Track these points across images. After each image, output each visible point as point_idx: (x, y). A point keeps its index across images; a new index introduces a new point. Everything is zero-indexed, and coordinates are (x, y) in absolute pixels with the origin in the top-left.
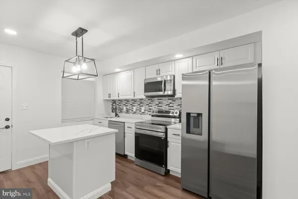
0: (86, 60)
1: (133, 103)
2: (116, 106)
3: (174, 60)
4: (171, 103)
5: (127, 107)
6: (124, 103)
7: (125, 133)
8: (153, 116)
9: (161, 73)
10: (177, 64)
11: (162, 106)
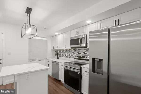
0: (31, 26)
1: (66, 52)
2: (58, 53)
3: (87, 25)
4: (85, 51)
5: (63, 54)
6: (62, 52)
7: (59, 68)
8: (75, 59)
9: (79, 34)
10: (88, 27)
11: (80, 53)
